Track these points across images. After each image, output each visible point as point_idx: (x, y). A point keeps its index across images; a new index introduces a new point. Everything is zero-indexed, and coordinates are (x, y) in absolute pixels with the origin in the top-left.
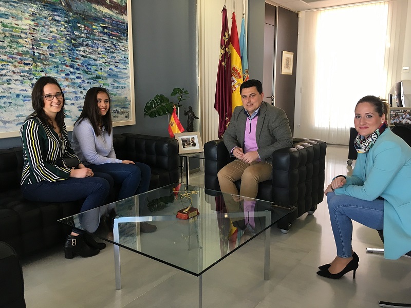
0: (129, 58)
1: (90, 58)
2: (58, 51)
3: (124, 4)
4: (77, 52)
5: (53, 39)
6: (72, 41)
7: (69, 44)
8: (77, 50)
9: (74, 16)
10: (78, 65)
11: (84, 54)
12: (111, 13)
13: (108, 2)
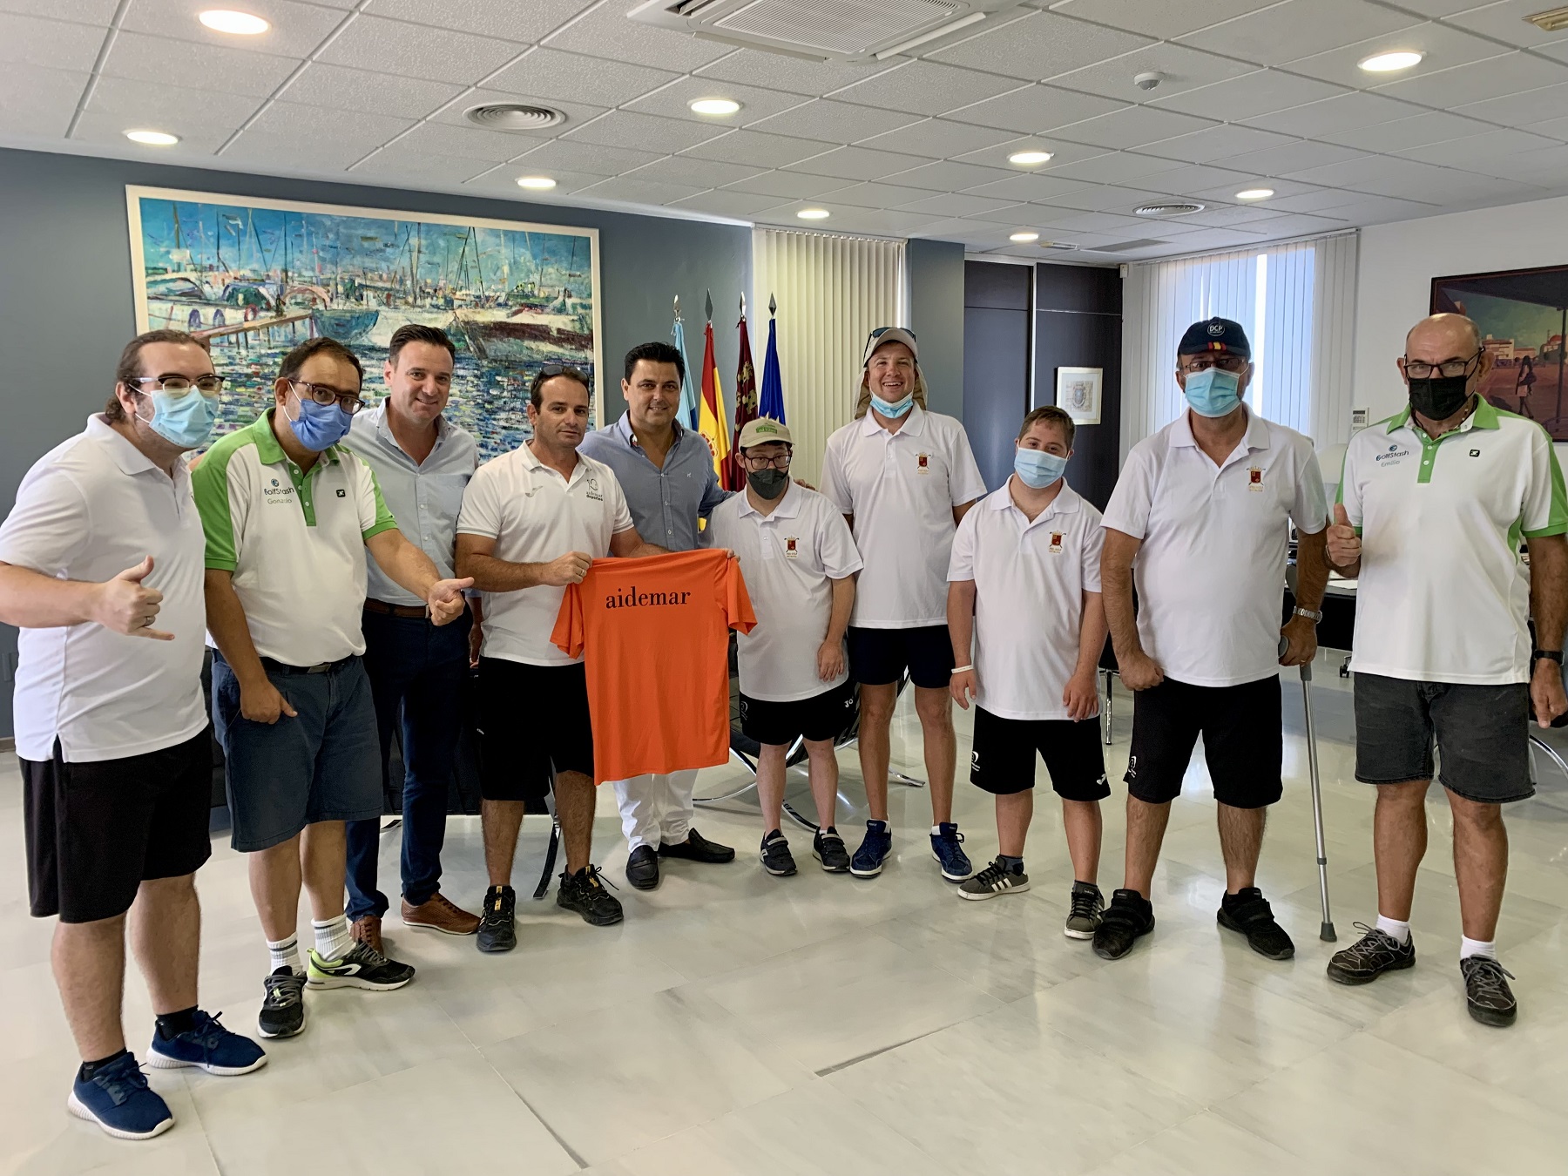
1: (517, 429)
2: (462, 423)
3: (586, 332)
4: (494, 422)
5: (453, 405)
6: (486, 405)
7: (480, 411)
8: (494, 419)
9: (490, 365)
10: (495, 443)
11: (507, 425)
12: (560, 350)
13: (555, 333)
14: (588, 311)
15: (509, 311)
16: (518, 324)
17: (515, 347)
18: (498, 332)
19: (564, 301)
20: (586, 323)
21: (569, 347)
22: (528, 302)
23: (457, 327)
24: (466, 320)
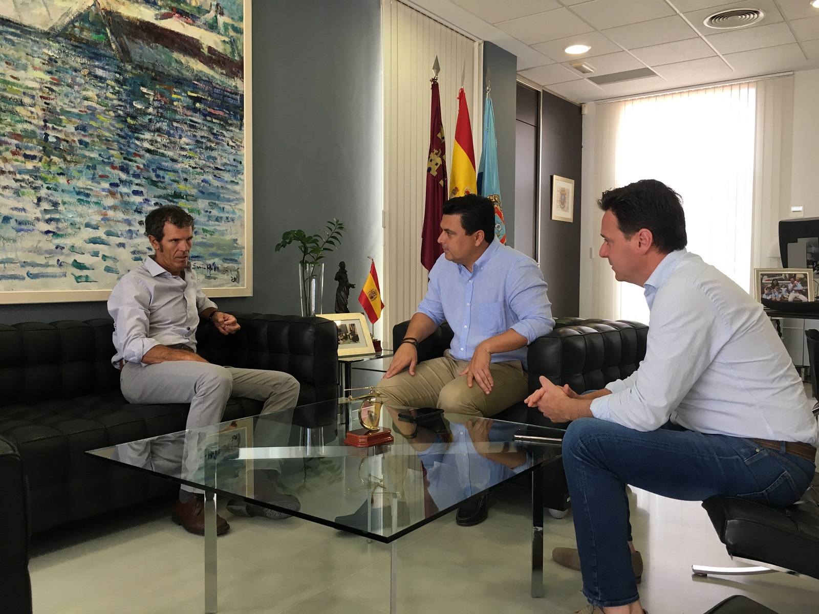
0: (245, 163)
3: (237, 58)
12: (210, 72)
13: (205, 51)
14: (239, 35)
15: (157, 12)
16: (167, 30)
17: (163, 56)
18: (145, 34)
19: (216, 16)
20: (237, 48)
21: (220, 70)
22: (179, 7)
23: (97, 14)
24: (108, 9)
